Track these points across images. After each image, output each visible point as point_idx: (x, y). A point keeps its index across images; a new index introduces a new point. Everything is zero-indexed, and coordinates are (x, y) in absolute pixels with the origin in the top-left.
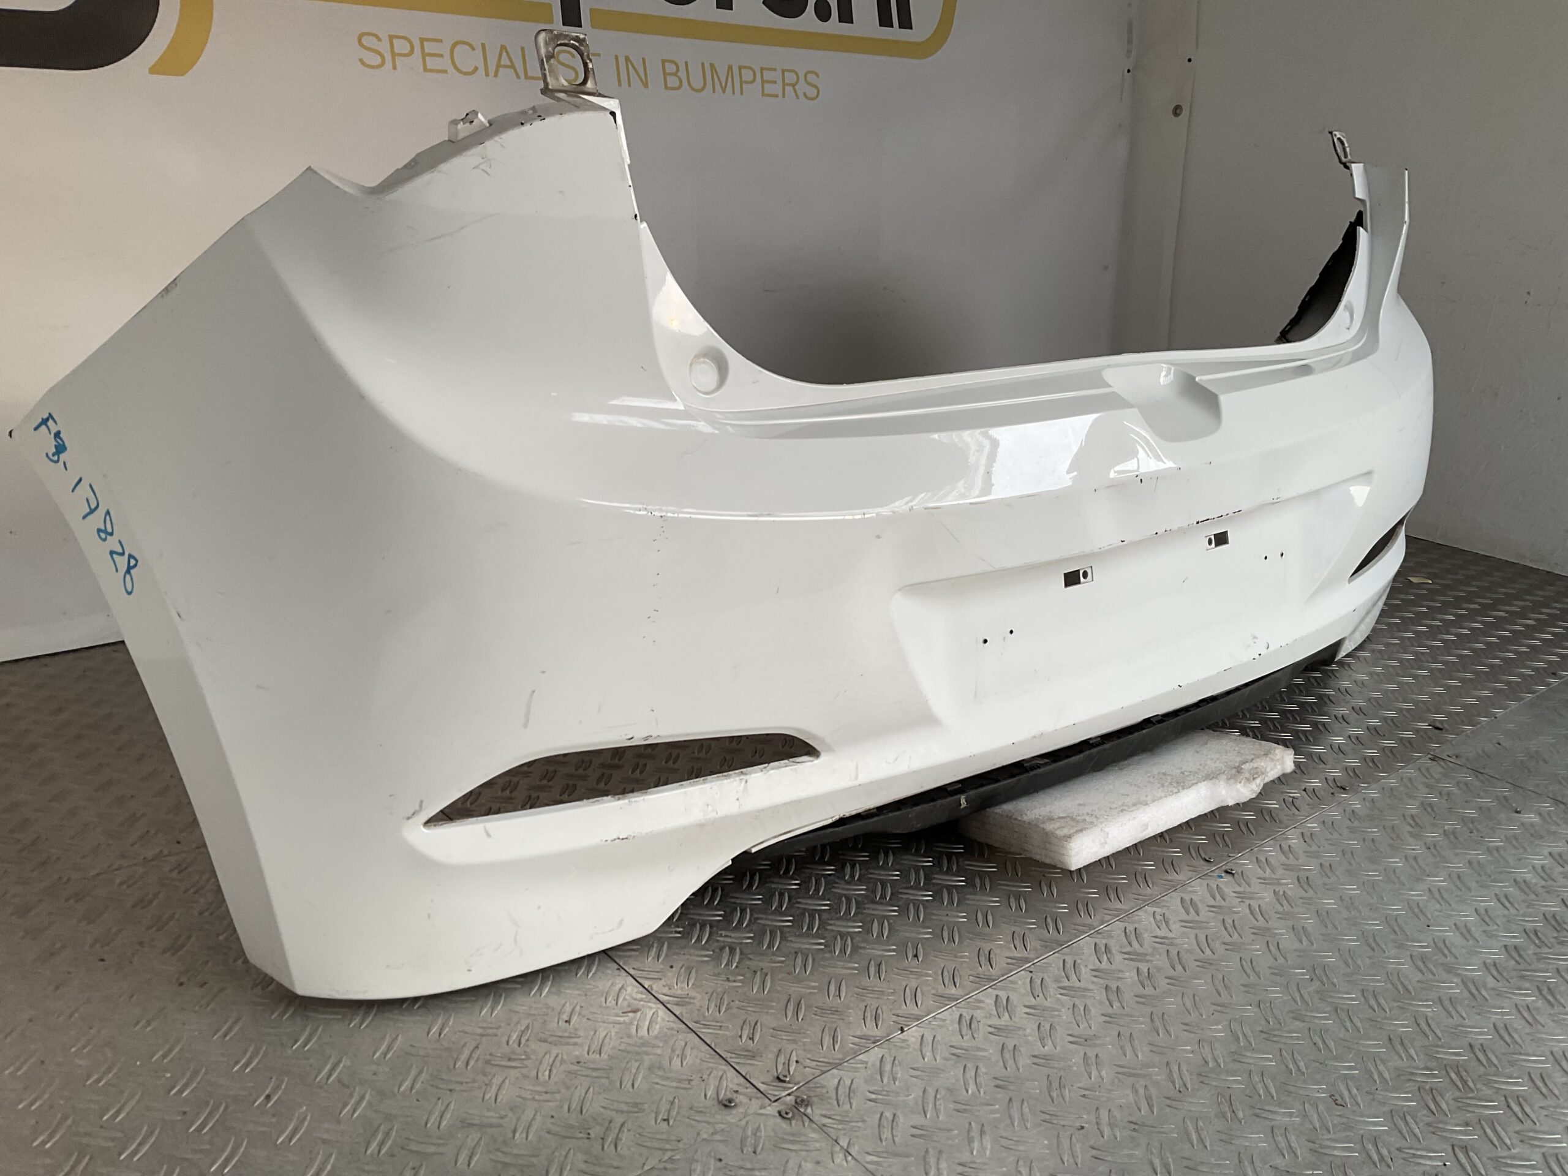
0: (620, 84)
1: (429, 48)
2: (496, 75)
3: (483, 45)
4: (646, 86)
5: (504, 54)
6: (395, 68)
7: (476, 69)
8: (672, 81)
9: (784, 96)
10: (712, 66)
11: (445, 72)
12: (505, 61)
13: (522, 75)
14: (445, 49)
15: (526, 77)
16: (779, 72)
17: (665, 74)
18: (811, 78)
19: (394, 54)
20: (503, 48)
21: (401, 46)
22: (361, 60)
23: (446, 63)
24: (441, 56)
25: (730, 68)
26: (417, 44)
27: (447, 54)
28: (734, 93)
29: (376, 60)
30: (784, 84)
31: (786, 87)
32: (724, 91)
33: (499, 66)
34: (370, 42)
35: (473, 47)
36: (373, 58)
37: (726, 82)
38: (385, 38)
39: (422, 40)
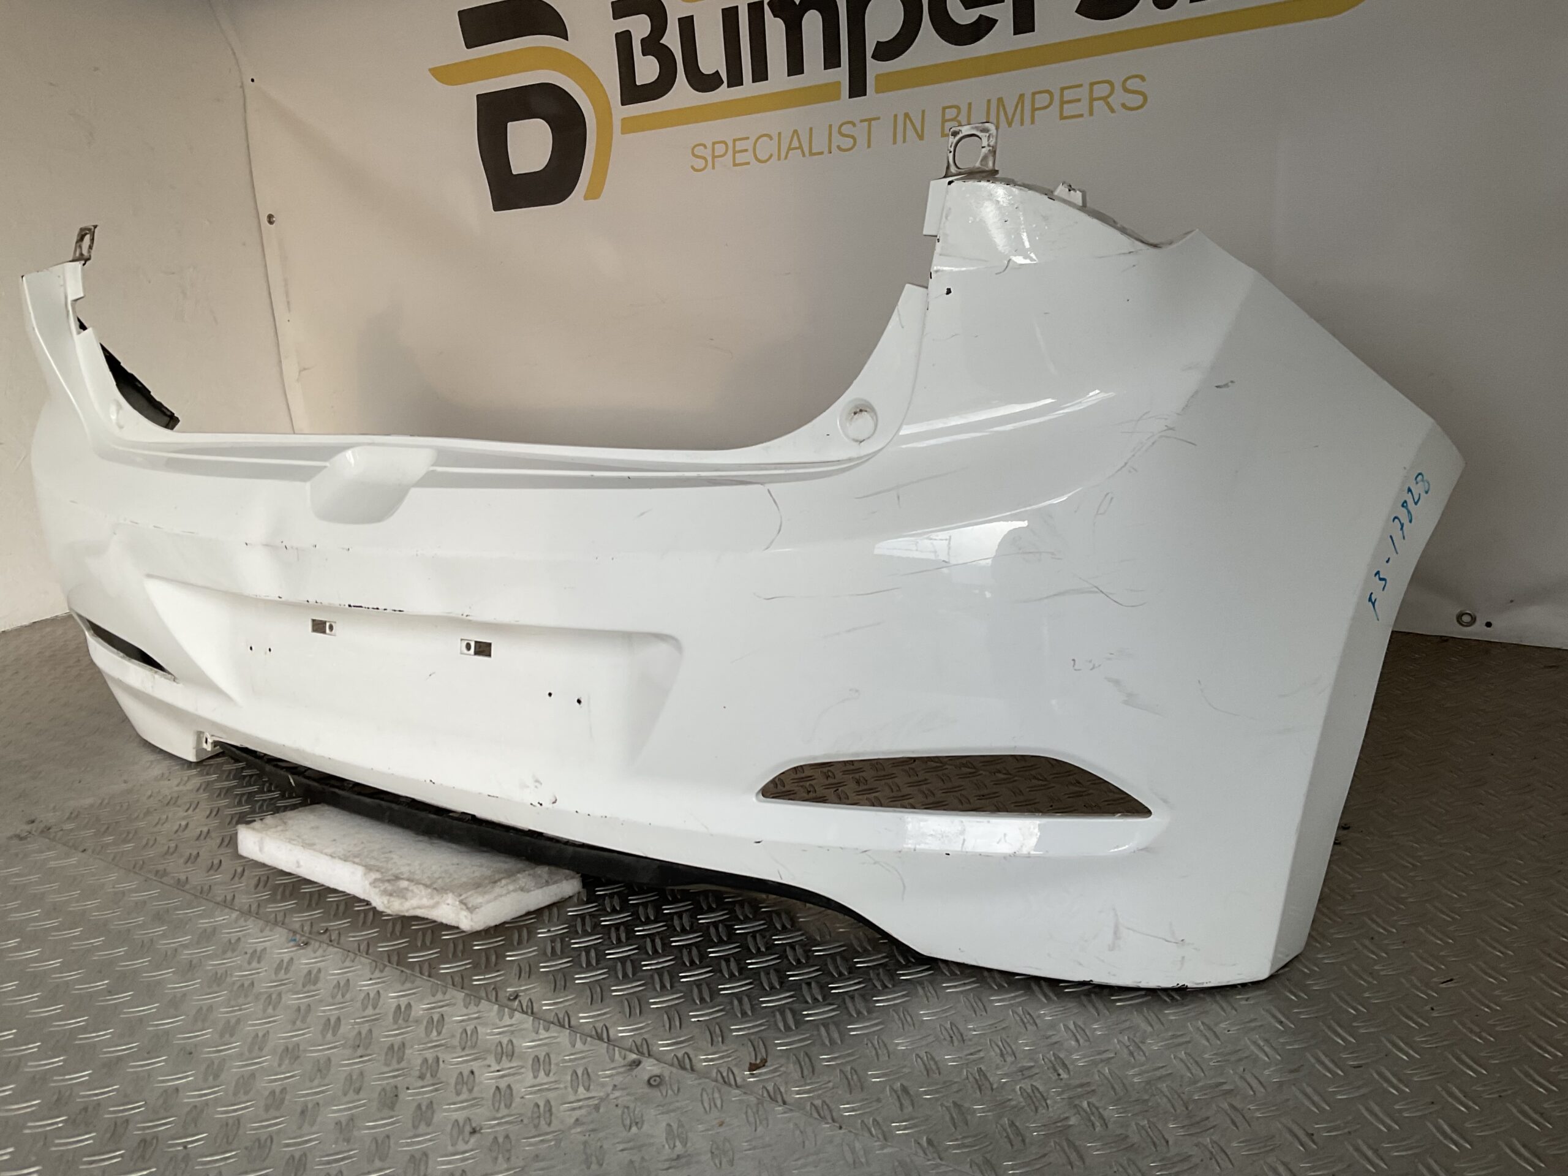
0: (895, 142)
2: (786, 158)
3: (780, 135)
4: (922, 137)
5: (795, 138)
6: (713, 168)
7: (771, 156)
9: (1091, 114)
10: (1000, 100)
11: (748, 163)
12: (795, 144)
13: (807, 153)
14: (749, 145)
15: (812, 154)
16: (1087, 87)
17: (944, 121)
18: (1132, 84)
19: (714, 157)
20: (795, 132)
21: (720, 149)
22: (692, 167)
23: (747, 157)
24: (746, 150)
25: (1022, 96)
26: (730, 145)
27: (751, 149)
28: (1022, 124)
29: (702, 164)
30: (1092, 100)
31: (1096, 103)
32: (1010, 124)
33: (790, 149)
34: (699, 151)
35: (771, 138)
36: (700, 164)
37: (1014, 114)
38: (709, 146)
39: (735, 141)
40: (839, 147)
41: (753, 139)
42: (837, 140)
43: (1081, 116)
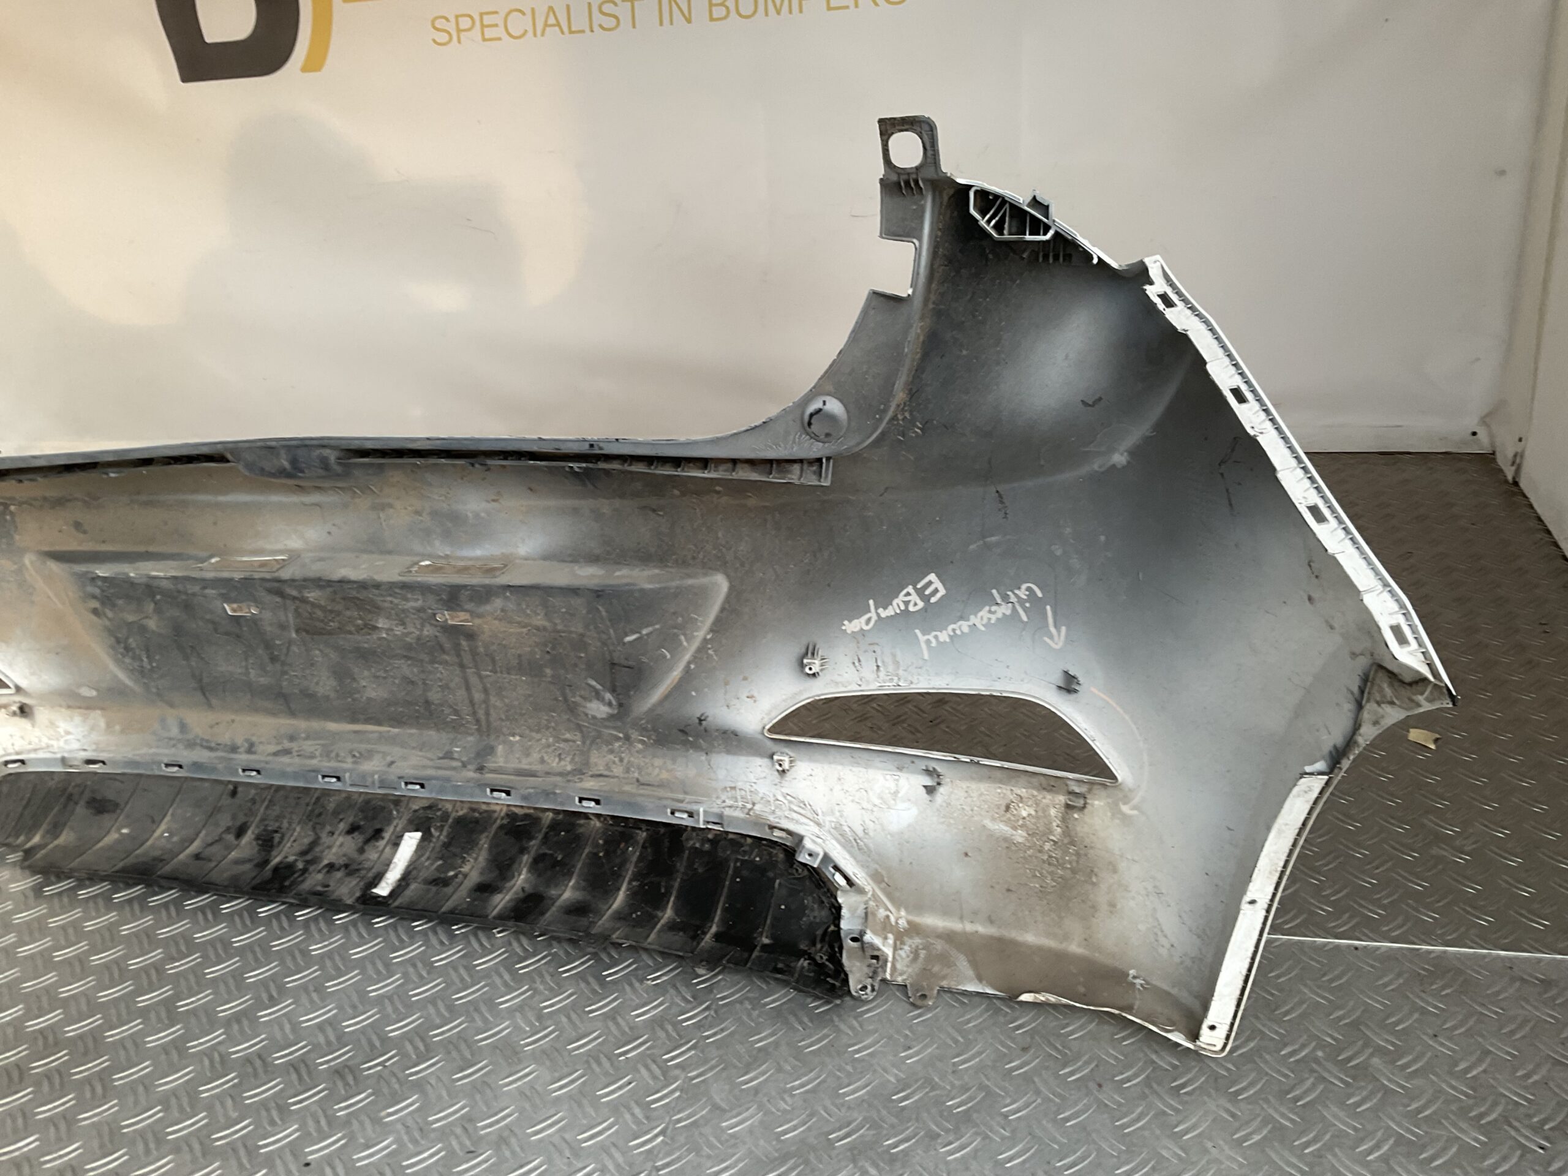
0: (661, 24)
1: (487, 20)
2: (543, 34)
3: (533, 10)
4: (689, 21)
5: (552, 14)
6: (459, 42)
7: (526, 31)
8: (719, 12)
11: (499, 39)
12: (552, 21)
13: (565, 30)
14: (498, 19)
15: (571, 32)
17: (711, 5)
19: (459, 31)
20: (551, 8)
21: (465, 22)
22: (434, 41)
23: (499, 32)
24: (496, 25)
26: (477, 18)
27: (501, 24)
28: (790, 12)
29: (445, 38)
32: (778, 13)
33: (546, 25)
34: (439, 24)
35: (523, 14)
36: (443, 37)
37: (781, 5)
38: (453, 19)
39: (481, 15)
40: (601, 26)
41: (503, 14)
42: (597, 18)
43: (847, 7)
